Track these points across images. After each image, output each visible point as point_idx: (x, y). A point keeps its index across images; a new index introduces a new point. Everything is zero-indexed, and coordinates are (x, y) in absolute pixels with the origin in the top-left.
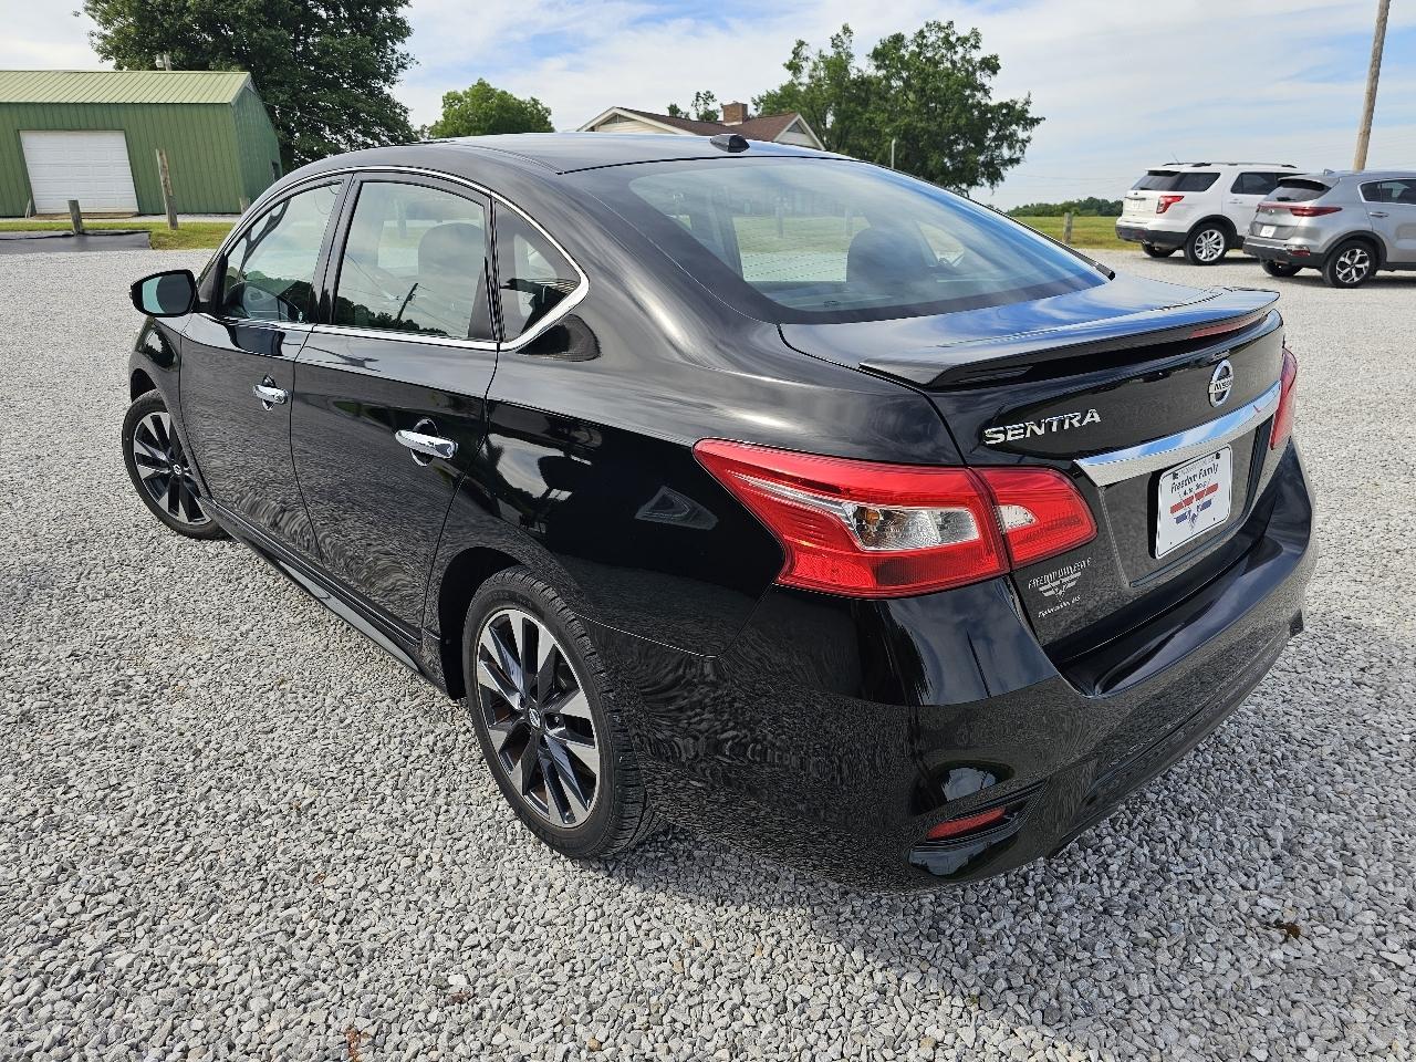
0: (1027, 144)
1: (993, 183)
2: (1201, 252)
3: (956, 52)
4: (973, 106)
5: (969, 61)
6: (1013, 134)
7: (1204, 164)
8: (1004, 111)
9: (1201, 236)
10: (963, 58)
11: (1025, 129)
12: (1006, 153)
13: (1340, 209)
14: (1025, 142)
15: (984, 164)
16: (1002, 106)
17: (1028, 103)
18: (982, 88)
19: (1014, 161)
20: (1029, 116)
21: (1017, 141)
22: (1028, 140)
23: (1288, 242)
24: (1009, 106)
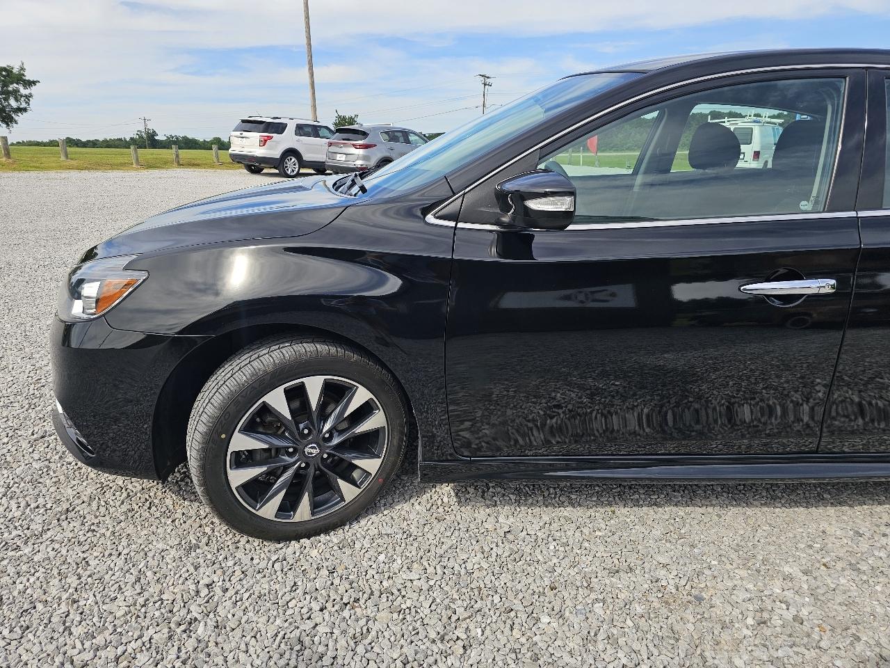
1: (8, 125)
2: (288, 170)
6: (16, 91)
7: (277, 118)
8: (4, 73)
9: (286, 160)
11: (25, 88)
13: (375, 146)
14: (28, 97)
19: (20, 110)
20: (27, 78)
21: (22, 96)
22: (31, 95)
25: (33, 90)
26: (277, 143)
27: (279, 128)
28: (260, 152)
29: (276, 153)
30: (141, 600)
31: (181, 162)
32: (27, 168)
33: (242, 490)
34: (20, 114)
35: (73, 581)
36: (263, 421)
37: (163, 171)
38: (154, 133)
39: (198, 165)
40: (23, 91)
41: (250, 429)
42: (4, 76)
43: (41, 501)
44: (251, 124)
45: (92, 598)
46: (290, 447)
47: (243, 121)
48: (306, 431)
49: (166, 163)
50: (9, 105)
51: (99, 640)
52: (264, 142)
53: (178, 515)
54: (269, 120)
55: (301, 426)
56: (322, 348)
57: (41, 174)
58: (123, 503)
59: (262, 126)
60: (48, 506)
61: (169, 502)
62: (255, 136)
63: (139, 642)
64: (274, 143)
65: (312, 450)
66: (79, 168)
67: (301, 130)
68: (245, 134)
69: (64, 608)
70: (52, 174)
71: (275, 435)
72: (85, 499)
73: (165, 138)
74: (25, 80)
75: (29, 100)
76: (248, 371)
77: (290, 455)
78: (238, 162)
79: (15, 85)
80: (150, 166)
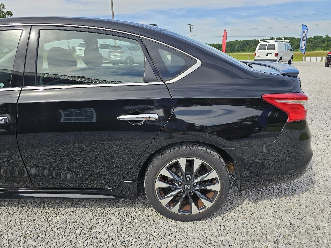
23: (117, 59)
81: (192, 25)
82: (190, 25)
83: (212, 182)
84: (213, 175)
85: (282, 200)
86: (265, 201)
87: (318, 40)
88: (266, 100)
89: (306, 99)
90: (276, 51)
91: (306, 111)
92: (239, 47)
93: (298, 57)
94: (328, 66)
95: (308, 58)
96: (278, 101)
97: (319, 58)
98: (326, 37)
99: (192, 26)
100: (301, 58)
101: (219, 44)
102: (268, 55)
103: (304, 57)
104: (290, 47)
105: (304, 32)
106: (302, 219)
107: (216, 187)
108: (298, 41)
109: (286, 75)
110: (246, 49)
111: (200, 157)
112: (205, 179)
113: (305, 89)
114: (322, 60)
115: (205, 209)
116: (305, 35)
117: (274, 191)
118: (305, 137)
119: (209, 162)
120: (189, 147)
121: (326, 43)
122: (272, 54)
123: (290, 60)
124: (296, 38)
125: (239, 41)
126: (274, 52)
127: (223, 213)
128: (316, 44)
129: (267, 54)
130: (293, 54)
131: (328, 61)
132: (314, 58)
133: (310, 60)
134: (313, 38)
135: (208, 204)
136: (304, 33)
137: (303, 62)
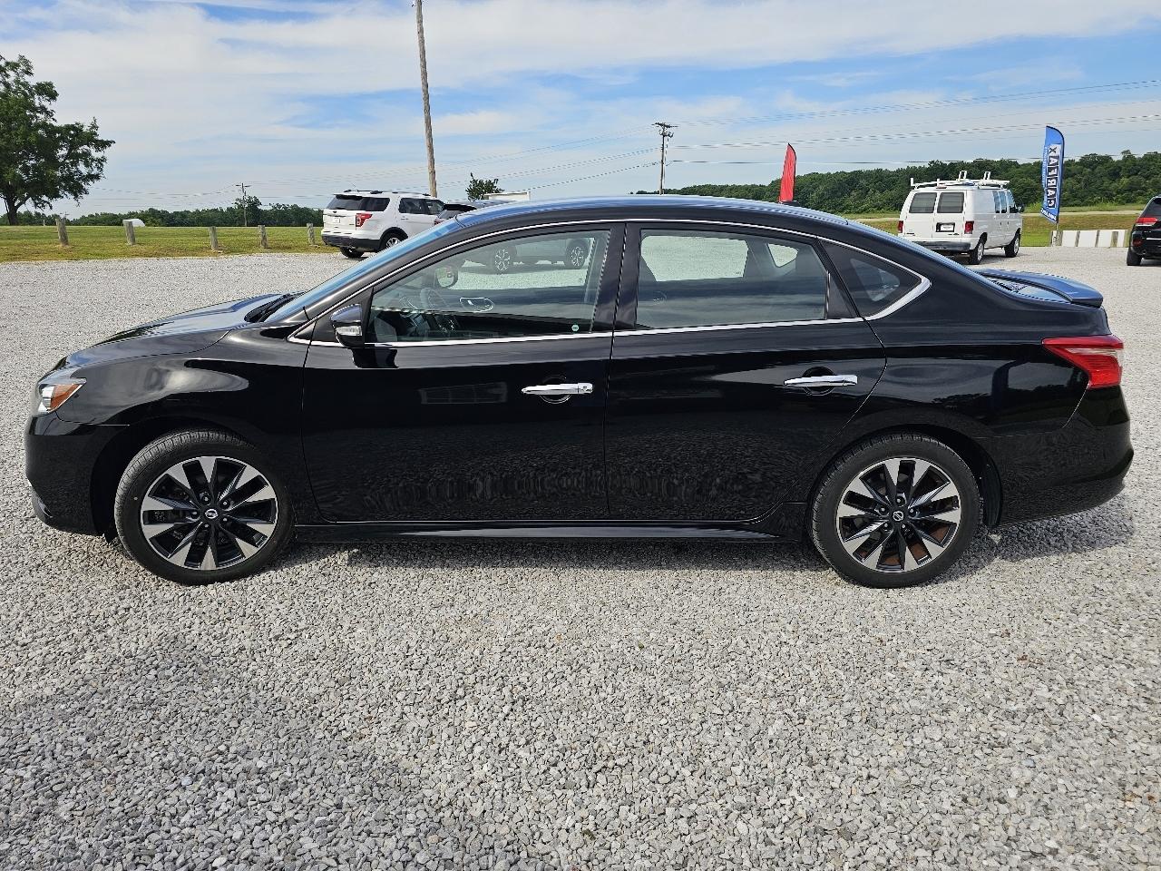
0: (104, 163)
1: (76, 196)
3: (7, 76)
4: (38, 126)
5: (25, 85)
6: (87, 154)
8: (72, 132)
10: (17, 82)
11: (98, 150)
12: (82, 168)
14: (101, 161)
15: (63, 178)
16: (69, 128)
17: (94, 126)
18: (43, 109)
20: (100, 138)
21: (93, 160)
22: (104, 159)
24: (77, 129)
25: (107, 152)
26: (378, 221)
27: (381, 204)
28: (357, 233)
29: (376, 235)
30: (74, 615)
31: (269, 245)
32: (87, 256)
33: (154, 541)
34: (91, 183)
35: (31, 604)
36: (168, 489)
37: (244, 257)
38: (257, 202)
39: (288, 248)
40: (95, 154)
41: (157, 494)
42: (71, 136)
43: (21, 559)
44: (346, 201)
45: (41, 613)
46: (194, 511)
47: (339, 197)
48: (206, 499)
49: (250, 246)
50: (78, 171)
51: (39, 633)
52: (360, 222)
53: (123, 569)
54: (368, 195)
55: (202, 495)
56: (214, 435)
57: (100, 263)
58: (82, 561)
59: (360, 202)
60: (26, 562)
61: (118, 561)
62: (352, 214)
63: (65, 636)
64: (373, 222)
65: (212, 514)
66: (147, 255)
67: (407, 206)
68: (339, 212)
69: (20, 618)
70: (114, 262)
71: (181, 501)
72: (55, 558)
73: (270, 208)
74: (97, 140)
75: (102, 165)
76: (154, 451)
77: (194, 517)
78: (332, 246)
79: (86, 147)
80: (230, 251)
81: (668, 127)
82: (661, 125)
83: (946, 505)
84: (950, 490)
85: (1070, 557)
86: (1035, 559)
87: (1097, 170)
88: (1051, 349)
89: (1120, 346)
90: (968, 214)
91: (1121, 368)
92: (823, 194)
93: (1034, 232)
94: (1138, 263)
95: (1069, 235)
96: (1070, 350)
97: (1106, 235)
98: (1125, 160)
99: (667, 130)
100: (1044, 233)
101: (753, 186)
102: (942, 228)
103: (1055, 232)
104: (1009, 202)
105: (1054, 150)
106: (1116, 582)
107: (954, 516)
108: (1026, 173)
109: (1085, 304)
110: (849, 201)
111: (927, 457)
112: (933, 500)
113: (1116, 330)
114: (1115, 240)
115: (929, 560)
116: (1056, 161)
117: (1049, 544)
118: (1121, 417)
119: (943, 465)
120: (907, 438)
121: (1125, 180)
122: (954, 224)
123: (1013, 242)
124: (1020, 163)
125: (823, 175)
126: (960, 219)
127: (957, 577)
128: (1088, 183)
129: (939, 226)
130: (1019, 225)
131: (1135, 247)
132: (1088, 236)
133: (1077, 241)
134: (1077, 163)
135: (935, 550)
136: (1052, 154)
137: (1054, 248)
